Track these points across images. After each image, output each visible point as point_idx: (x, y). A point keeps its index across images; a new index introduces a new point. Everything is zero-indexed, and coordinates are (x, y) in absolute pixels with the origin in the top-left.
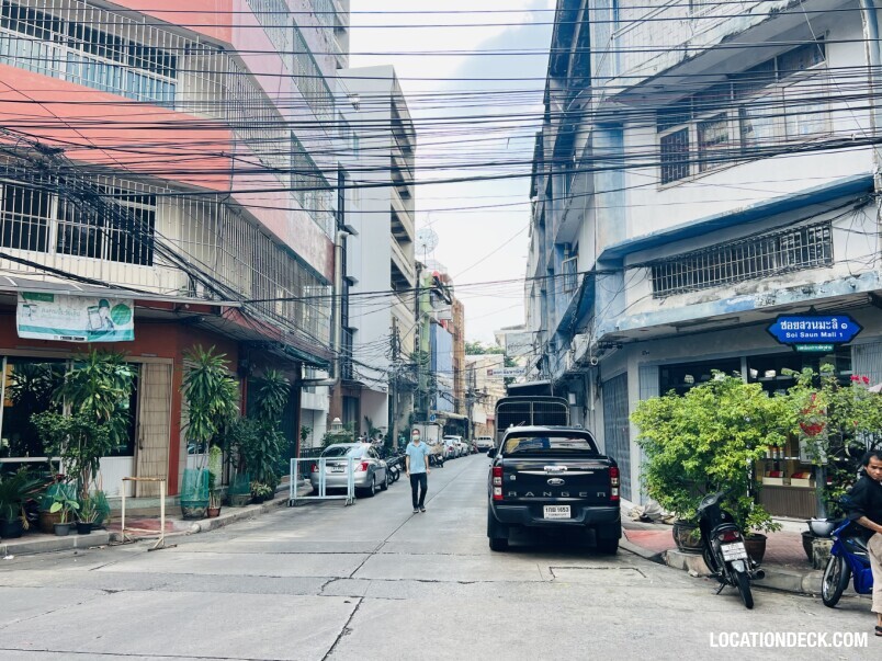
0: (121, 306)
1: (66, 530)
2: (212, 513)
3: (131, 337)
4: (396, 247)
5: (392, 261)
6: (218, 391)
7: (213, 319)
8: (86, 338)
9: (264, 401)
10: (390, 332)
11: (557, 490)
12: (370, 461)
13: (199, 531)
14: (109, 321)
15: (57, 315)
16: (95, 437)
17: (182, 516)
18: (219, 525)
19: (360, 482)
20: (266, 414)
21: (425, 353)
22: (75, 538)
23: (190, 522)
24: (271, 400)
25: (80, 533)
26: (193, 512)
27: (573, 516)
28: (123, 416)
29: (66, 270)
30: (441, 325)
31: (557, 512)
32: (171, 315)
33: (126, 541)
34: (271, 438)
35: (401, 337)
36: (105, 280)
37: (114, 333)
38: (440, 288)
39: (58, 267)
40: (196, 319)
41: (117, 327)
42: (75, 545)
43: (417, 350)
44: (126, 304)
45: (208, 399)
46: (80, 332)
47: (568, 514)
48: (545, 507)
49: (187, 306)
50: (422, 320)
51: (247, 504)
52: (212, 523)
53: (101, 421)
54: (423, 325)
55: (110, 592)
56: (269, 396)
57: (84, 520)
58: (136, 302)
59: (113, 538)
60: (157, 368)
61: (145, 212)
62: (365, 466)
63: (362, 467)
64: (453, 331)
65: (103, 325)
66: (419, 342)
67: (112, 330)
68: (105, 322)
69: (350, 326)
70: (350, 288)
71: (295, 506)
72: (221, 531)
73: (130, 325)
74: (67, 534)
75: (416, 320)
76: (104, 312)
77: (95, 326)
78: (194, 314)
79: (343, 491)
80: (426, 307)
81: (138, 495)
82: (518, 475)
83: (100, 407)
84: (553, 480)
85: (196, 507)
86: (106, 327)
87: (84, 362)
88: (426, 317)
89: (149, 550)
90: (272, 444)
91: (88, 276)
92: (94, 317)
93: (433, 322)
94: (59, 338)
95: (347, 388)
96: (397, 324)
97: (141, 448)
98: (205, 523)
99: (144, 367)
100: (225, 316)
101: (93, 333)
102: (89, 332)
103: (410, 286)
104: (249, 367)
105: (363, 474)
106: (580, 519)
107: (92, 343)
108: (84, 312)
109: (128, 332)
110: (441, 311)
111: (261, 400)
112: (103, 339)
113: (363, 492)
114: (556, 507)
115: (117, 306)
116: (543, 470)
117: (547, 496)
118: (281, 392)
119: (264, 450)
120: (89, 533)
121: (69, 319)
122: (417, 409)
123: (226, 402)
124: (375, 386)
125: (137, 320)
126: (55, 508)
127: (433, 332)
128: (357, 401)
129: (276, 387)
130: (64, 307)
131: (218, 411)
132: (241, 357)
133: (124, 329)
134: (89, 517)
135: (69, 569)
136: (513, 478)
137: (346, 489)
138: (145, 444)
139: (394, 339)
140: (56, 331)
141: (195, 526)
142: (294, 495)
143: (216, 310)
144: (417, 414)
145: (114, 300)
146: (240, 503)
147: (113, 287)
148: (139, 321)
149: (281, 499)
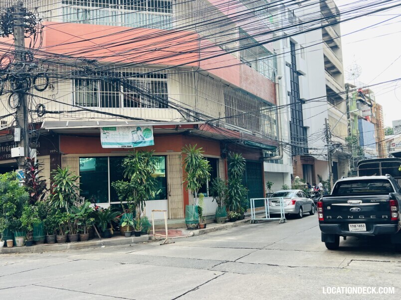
0: (147, 129)
1: (129, 234)
2: (201, 226)
3: (153, 144)
4: (330, 78)
5: (327, 86)
6: (199, 166)
7: (195, 131)
8: (132, 146)
9: (233, 170)
10: (324, 127)
11: (356, 215)
12: (298, 199)
13: (193, 235)
14: (142, 137)
15: (118, 136)
16: (139, 191)
17: (187, 228)
18: (205, 233)
19: (291, 210)
20: (234, 177)
21: (355, 136)
22: (133, 238)
23: (189, 231)
24: (236, 169)
25: (136, 236)
26: (191, 226)
27: (368, 230)
28: (153, 181)
29: (125, 115)
30: (366, 119)
31: (357, 228)
32: (174, 131)
33: (156, 240)
34: (237, 189)
35: (331, 129)
36: (143, 117)
37: (145, 142)
38: (363, 97)
39: (122, 114)
40: (187, 132)
41: (146, 140)
42: (133, 241)
43: (350, 135)
44: (149, 128)
45: (195, 170)
46: (129, 143)
47: (365, 229)
48: (350, 225)
49: (180, 126)
50: (351, 117)
51: (226, 222)
52: (200, 232)
53: (141, 184)
54: (354, 121)
55: (123, 264)
56: (235, 167)
57: (137, 230)
58: (154, 127)
59: (150, 239)
60: (174, 157)
61: (162, 82)
62: (294, 202)
63: (292, 203)
64: (375, 122)
65: (139, 139)
66: (351, 130)
67: (144, 141)
68: (140, 137)
69: (304, 126)
70: (303, 105)
71: (254, 223)
72: (204, 236)
73: (152, 138)
74: (130, 237)
75: (348, 118)
76: (139, 133)
77: (136, 140)
78: (186, 129)
79: (279, 216)
80: (354, 109)
81: (170, 218)
82: (332, 207)
83: (140, 177)
84: (354, 208)
85: (192, 224)
86: (141, 140)
87: (133, 157)
88: (355, 116)
89: (161, 245)
90: (237, 191)
91: (135, 117)
92: (135, 136)
93: (360, 118)
94: (120, 147)
95: (305, 160)
96: (328, 122)
97: (170, 196)
98: (197, 231)
99: (168, 157)
100: (201, 128)
101: (135, 143)
102: (133, 143)
103: (343, 99)
104: (228, 153)
105: (293, 206)
106: (371, 232)
107: (136, 148)
108: (130, 134)
109: (151, 141)
110: (365, 111)
111: (231, 170)
112: (140, 145)
113: (290, 216)
114: (357, 225)
115: (145, 130)
116: (347, 203)
117: (350, 218)
118: (241, 165)
119: (233, 195)
120: (140, 236)
121: (124, 138)
122: (352, 169)
123: (203, 172)
124: (320, 158)
125: (155, 135)
126: (124, 224)
127: (360, 124)
128: (312, 166)
129: (238, 162)
130: (121, 132)
131: (199, 176)
132: (222, 148)
133: (149, 140)
134: (139, 229)
135: (118, 253)
136: (329, 208)
137: (280, 214)
138: (171, 194)
139: (327, 131)
140: (118, 144)
141: (191, 233)
142: (253, 218)
143: (196, 126)
144: (353, 172)
145: (143, 127)
146: (222, 222)
147: (147, 120)
148: (156, 135)
149: (246, 220)
